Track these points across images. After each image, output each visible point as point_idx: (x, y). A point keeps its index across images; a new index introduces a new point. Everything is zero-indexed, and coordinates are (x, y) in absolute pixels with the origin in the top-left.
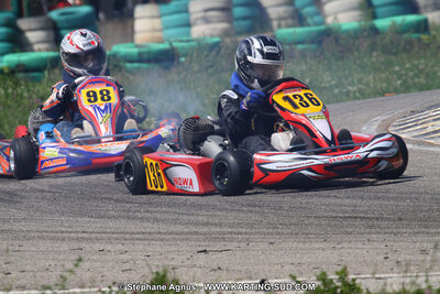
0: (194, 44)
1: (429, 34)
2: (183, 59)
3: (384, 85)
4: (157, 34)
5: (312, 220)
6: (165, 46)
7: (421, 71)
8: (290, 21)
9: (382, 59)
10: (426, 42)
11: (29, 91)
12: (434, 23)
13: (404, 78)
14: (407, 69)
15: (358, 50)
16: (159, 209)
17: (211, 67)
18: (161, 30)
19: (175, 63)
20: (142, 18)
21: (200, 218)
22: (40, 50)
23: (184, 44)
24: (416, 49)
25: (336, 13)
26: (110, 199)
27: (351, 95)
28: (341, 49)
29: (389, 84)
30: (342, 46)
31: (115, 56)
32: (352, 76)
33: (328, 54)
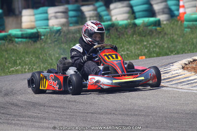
0: (48, 30)
1: (161, 27)
2: (43, 37)
6: (34, 31)
7: (156, 45)
8: (95, 18)
9: (138, 38)
10: (160, 31)
13: (148, 48)
14: (150, 44)
15: (127, 34)
16: (24, 119)
17: (56, 41)
18: (34, 22)
19: (39, 39)
20: (25, 15)
21: (45, 124)
23: (44, 30)
24: (154, 34)
28: (118, 33)
29: (142, 51)
30: (119, 32)
31: (10, 35)
32: (124, 47)
33: (113, 36)
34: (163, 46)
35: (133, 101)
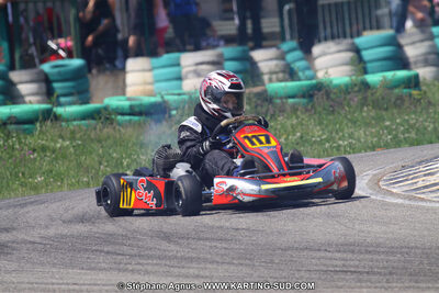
0: (186, 97)
1: (420, 90)
2: (174, 112)
3: (375, 139)
4: (149, 87)
5: (302, 273)
6: (157, 99)
7: (412, 126)
8: (281, 75)
9: (372, 114)
10: (418, 97)
11: (20, 143)
12: (425, 79)
13: (394, 133)
14: (398, 124)
15: (349, 105)
16: (150, 261)
18: (152, 83)
19: (167, 116)
20: (133, 71)
22: (30, 102)
23: (176, 97)
24: (407, 104)
25: (327, 68)
26: (101, 251)
27: (342, 149)
28: (331, 103)
29: (380, 139)
30: (333, 100)
31: (106, 108)
32: (342, 131)
33: (319, 109)
34: (426, 129)
35: (364, 228)
